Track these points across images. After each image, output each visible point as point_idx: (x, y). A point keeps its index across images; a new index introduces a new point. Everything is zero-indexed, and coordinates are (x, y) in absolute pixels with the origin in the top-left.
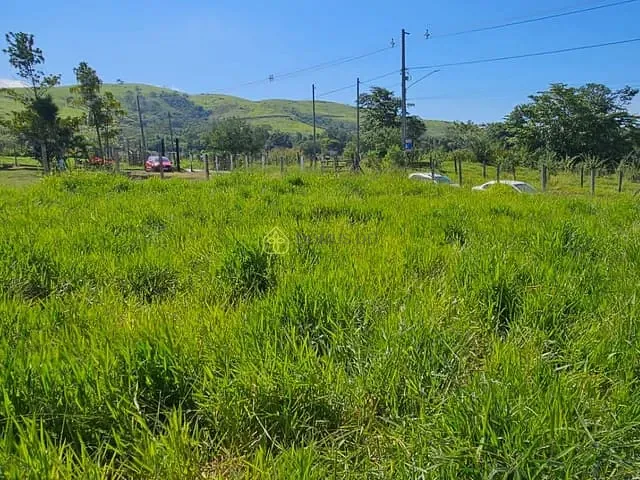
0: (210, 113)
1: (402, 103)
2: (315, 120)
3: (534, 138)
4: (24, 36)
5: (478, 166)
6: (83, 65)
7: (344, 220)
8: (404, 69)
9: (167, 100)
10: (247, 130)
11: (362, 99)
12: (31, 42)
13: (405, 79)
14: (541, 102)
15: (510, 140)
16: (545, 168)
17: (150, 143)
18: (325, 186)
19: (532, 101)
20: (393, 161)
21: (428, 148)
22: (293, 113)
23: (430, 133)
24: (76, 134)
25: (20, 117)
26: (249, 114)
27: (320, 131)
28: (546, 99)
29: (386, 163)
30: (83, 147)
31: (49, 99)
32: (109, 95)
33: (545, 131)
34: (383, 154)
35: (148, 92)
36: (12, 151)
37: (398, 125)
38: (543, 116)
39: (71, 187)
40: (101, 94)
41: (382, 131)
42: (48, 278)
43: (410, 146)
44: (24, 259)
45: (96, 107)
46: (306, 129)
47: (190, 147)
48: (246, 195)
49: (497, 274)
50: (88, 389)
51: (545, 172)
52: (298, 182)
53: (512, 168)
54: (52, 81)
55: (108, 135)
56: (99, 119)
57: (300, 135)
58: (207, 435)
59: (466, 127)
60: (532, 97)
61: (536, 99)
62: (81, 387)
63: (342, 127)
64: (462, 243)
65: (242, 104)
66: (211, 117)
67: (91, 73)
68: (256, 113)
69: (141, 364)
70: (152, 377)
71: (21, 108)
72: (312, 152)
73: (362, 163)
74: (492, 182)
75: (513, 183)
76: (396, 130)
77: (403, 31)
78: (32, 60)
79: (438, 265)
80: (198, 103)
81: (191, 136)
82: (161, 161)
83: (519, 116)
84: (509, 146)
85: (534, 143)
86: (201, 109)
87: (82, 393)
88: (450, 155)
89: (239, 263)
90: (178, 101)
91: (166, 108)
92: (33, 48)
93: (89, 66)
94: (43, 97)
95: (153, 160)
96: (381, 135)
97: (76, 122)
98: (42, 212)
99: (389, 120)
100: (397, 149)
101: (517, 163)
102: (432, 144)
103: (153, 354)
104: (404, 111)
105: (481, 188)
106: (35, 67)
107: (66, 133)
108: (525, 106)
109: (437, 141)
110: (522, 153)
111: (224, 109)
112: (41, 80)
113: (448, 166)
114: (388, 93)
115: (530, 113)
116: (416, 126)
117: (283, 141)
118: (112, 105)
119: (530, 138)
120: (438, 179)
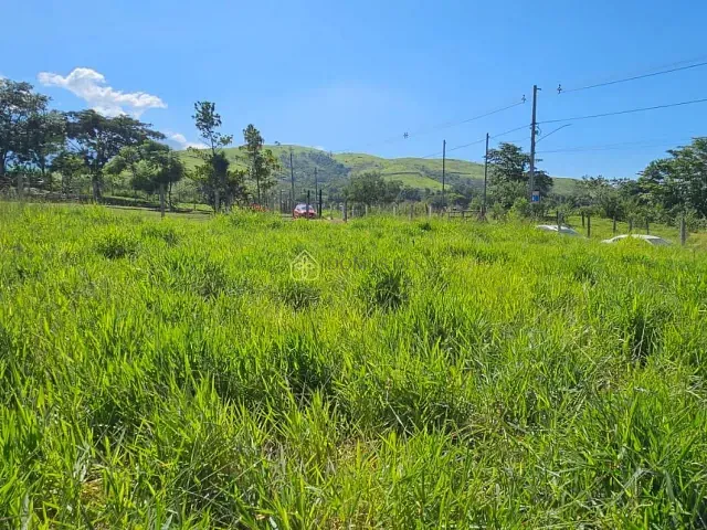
0: (350, 169)
1: (530, 159)
2: (444, 177)
3: (671, 193)
4: (208, 104)
5: (608, 222)
6: (251, 127)
7: (470, 259)
8: (534, 123)
9: (313, 159)
10: (381, 183)
11: (490, 154)
12: (213, 109)
13: (534, 133)
14: (680, 157)
15: (644, 196)
16: (684, 224)
17: (298, 196)
18: (452, 231)
19: (669, 156)
20: (519, 212)
21: (553, 205)
22: (423, 170)
23: (556, 190)
24: (241, 185)
25: (201, 170)
26: (383, 171)
27: (447, 187)
28: (687, 154)
29: (513, 213)
30: (245, 195)
31: (223, 154)
32: (269, 152)
33: (685, 187)
34: (509, 206)
35: (299, 152)
36: (192, 199)
37: (526, 179)
38: (683, 171)
39: (236, 223)
40: (262, 152)
41: (508, 185)
42: (217, 286)
43: (536, 198)
44: (201, 268)
45: (258, 161)
46: (435, 186)
47: (331, 199)
48: (380, 236)
49: (635, 307)
50: (247, 365)
51: (683, 230)
52: (426, 227)
53: (645, 223)
54: (225, 142)
55: (265, 186)
56: (260, 172)
57: (428, 190)
58: (344, 420)
59: (595, 183)
60: (670, 151)
61: (675, 154)
62: (243, 362)
63: (468, 183)
64: (593, 283)
65: (377, 162)
66: (349, 174)
67: (256, 133)
68: (389, 170)
69: (290, 350)
70: (300, 363)
71: (201, 163)
72: (439, 206)
73: (488, 215)
74: (623, 236)
75: (646, 237)
76: (522, 184)
77: (535, 87)
78: (213, 123)
79: (566, 301)
80: (340, 161)
81: (332, 190)
82: (307, 209)
83: (655, 171)
84: (643, 202)
85: (672, 199)
86: (342, 166)
87: (242, 368)
88: (578, 211)
89: (374, 283)
90: (323, 159)
91: (312, 164)
92: (214, 113)
93: (255, 127)
94: (219, 153)
95: (301, 208)
96: (508, 189)
97: (242, 174)
98: (213, 239)
99: (517, 175)
100: (524, 200)
101: (652, 220)
102: (557, 199)
103: (300, 344)
104: (532, 167)
105: (609, 241)
106: (215, 129)
107: (234, 183)
108: (662, 161)
109: (563, 198)
110: (658, 209)
111: (362, 166)
112: (218, 140)
113: (575, 220)
114: (515, 149)
115: (667, 168)
116: (543, 182)
117: (412, 195)
118: (271, 160)
119: (667, 194)
120: (564, 231)
